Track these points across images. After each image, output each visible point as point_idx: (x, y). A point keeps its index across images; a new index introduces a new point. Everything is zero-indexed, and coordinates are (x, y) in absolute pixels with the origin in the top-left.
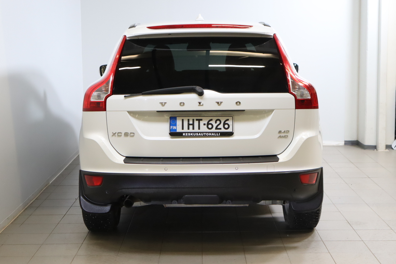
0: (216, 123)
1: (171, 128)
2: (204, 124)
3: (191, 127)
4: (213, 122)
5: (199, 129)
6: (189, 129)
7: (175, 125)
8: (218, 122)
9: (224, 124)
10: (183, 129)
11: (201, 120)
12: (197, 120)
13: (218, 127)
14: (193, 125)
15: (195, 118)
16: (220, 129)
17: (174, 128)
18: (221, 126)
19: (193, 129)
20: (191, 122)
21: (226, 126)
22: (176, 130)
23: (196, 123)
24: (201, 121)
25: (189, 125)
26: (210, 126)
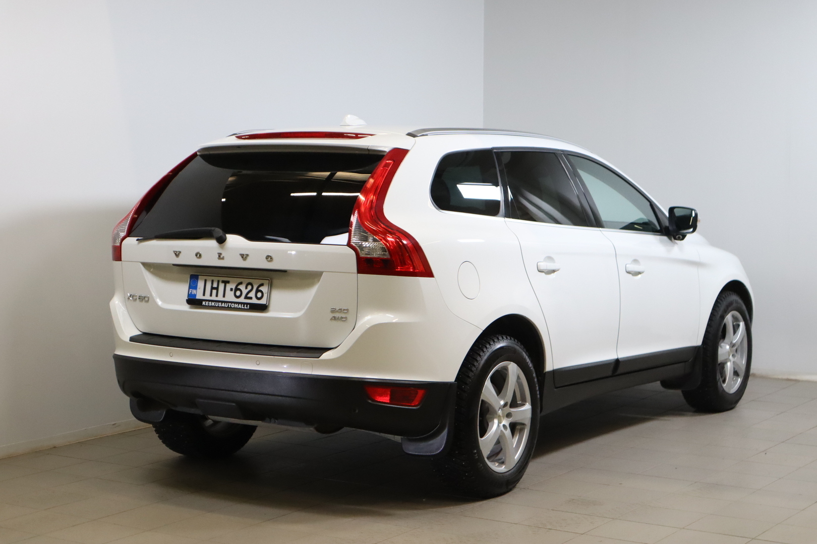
0: (246, 288)
1: (190, 292)
2: (231, 290)
3: (214, 292)
4: (242, 287)
5: (224, 296)
6: (211, 295)
7: (196, 288)
8: (249, 287)
9: (258, 291)
10: (204, 295)
11: (228, 282)
12: (223, 282)
13: (249, 296)
14: (217, 289)
15: (221, 279)
16: (251, 298)
17: (194, 292)
18: (252, 294)
19: (217, 296)
20: (215, 285)
21: (259, 295)
22: (195, 295)
23: (221, 286)
24: (227, 285)
25: (212, 288)
26: (238, 293)
